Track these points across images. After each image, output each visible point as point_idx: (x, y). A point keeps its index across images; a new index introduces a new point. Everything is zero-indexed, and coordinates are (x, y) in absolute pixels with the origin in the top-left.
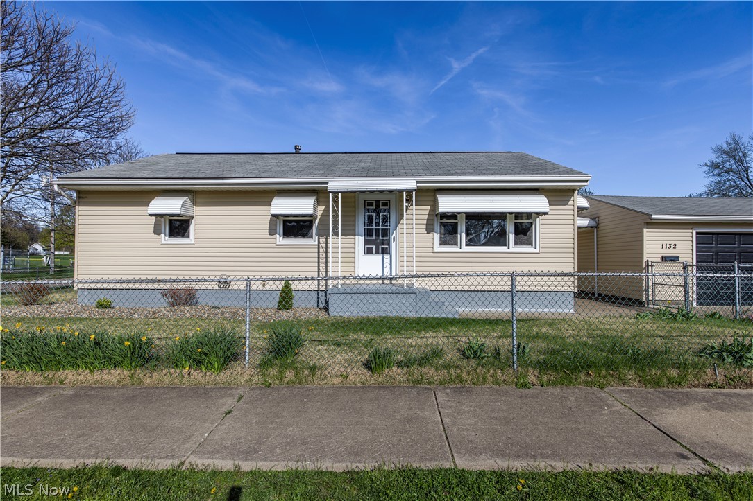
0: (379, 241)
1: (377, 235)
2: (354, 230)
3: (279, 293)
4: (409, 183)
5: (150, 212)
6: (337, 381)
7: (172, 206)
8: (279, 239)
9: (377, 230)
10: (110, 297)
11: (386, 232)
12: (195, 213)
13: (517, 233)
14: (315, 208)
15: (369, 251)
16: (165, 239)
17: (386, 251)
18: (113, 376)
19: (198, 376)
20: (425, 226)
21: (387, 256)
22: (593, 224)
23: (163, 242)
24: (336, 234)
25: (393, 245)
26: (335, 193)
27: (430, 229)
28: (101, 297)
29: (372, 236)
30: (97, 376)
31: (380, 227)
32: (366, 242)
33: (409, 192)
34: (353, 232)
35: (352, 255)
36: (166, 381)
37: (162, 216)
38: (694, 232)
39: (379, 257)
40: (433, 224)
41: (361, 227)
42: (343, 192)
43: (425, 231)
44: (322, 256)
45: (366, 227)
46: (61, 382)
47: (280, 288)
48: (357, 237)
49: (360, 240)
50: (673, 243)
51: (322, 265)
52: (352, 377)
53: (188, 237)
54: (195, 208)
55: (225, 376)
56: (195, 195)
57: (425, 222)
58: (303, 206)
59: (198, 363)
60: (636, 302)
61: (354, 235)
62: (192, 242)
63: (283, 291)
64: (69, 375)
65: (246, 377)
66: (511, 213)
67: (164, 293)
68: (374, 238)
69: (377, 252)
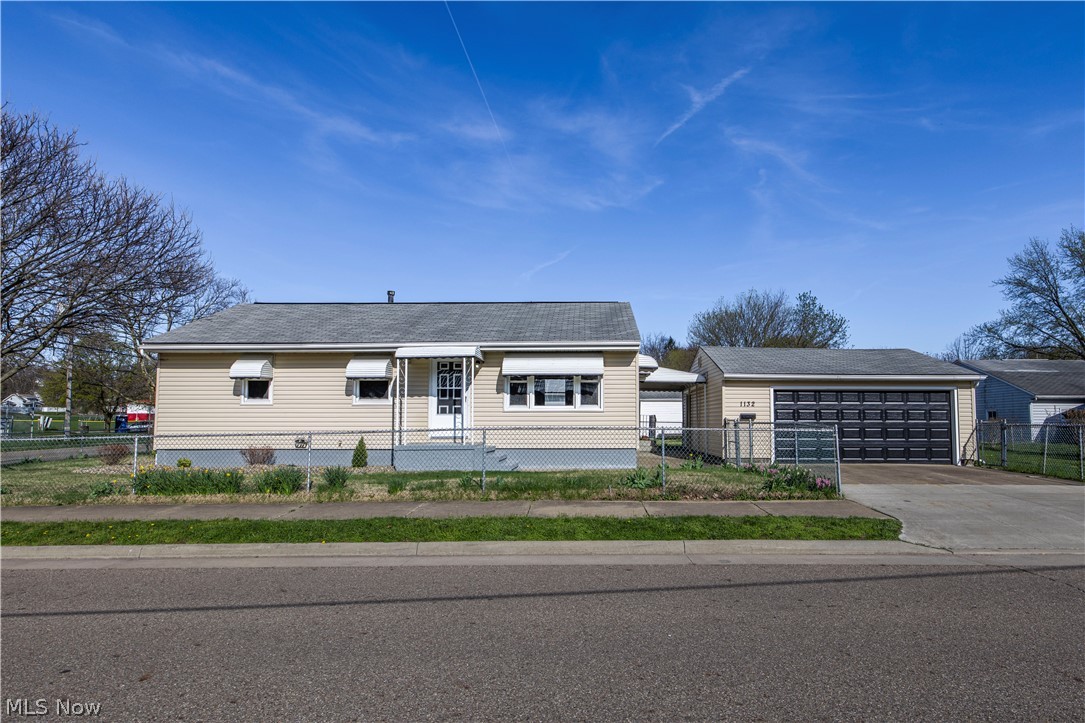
0: (451, 400)
1: (451, 396)
2: (428, 390)
3: (352, 453)
4: (469, 349)
5: (232, 375)
6: (366, 499)
7: (253, 369)
8: (356, 400)
9: (451, 391)
10: (189, 457)
11: (459, 393)
12: (274, 375)
13: (583, 393)
14: (388, 370)
15: (443, 411)
16: (244, 400)
17: (458, 411)
18: (219, 497)
19: (275, 497)
20: (495, 387)
21: (459, 416)
22: (702, 379)
23: (243, 403)
24: (402, 395)
25: (465, 404)
26: (401, 359)
27: (500, 390)
28: (181, 456)
29: (445, 396)
30: (208, 498)
31: (454, 388)
32: (440, 402)
33: (469, 358)
34: (424, 393)
35: (425, 415)
36: (254, 500)
37: (242, 378)
38: (772, 390)
39: (452, 416)
40: (503, 385)
41: (434, 387)
42: (409, 359)
43: (495, 391)
44: (396, 414)
45: (440, 388)
46: (184, 502)
47: (354, 447)
48: (430, 398)
49: (433, 401)
50: (751, 401)
51: (397, 420)
52: (376, 497)
53: (267, 398)
54: (275, 370)
55: (293, 497)
56: (274, 358)
57: (495, 382)
58: (376, 369)
59: (275, 489)
60: (714, 460)
61: (427, 396)
62: (271, 403)
63: (357, 450)
64: (189, 497)
65: (307, 498)
66: (577, 375)
67: (243, 452)
68: (447, 398)
69: (450, 412)
